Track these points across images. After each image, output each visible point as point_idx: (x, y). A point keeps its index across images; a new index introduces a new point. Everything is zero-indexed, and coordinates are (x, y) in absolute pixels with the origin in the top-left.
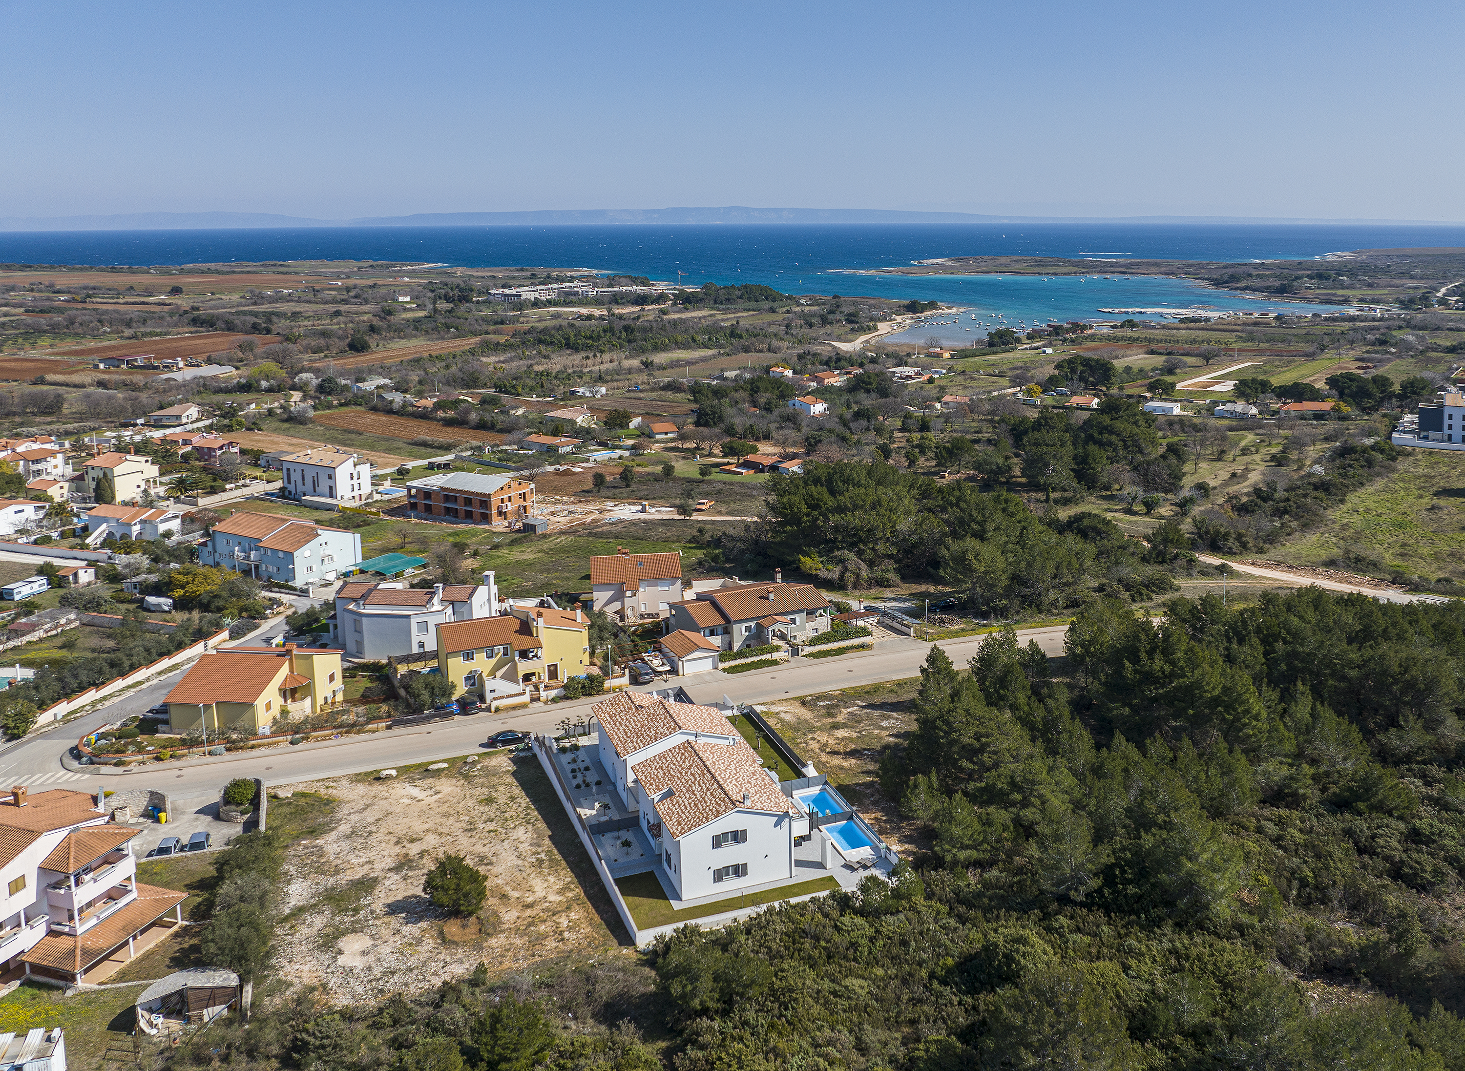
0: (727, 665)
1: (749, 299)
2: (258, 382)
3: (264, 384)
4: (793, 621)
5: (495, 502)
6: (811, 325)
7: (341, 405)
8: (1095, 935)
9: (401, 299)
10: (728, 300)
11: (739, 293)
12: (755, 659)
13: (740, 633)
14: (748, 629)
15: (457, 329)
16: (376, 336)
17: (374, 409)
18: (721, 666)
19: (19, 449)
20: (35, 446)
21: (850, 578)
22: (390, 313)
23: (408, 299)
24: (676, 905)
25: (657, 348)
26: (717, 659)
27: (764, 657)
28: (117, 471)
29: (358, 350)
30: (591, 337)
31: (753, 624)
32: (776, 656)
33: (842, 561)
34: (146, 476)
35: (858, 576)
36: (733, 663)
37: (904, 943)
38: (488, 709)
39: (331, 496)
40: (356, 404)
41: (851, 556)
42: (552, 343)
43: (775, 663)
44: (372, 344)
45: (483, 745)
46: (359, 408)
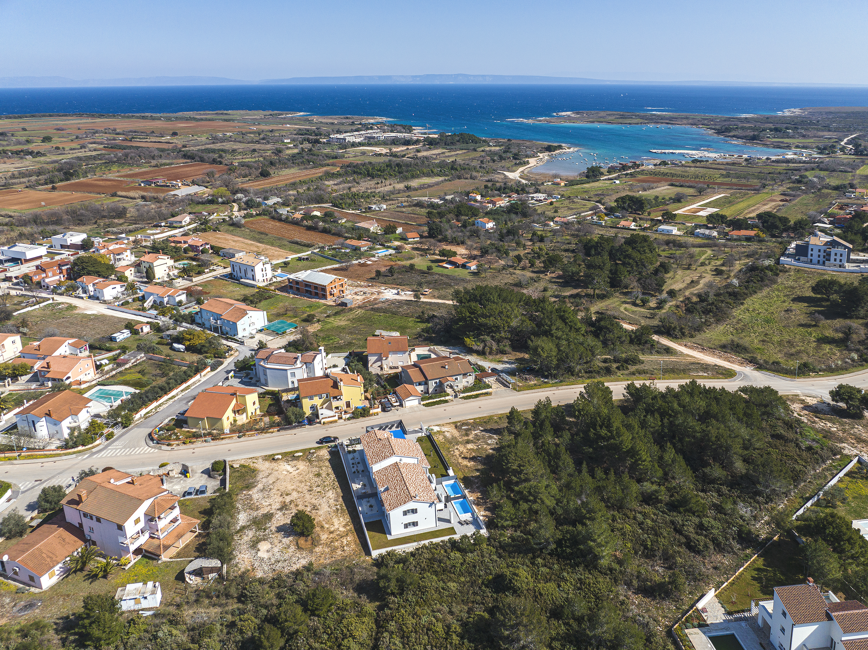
0: (425, 402)
1: (463, 142)
2: (217, 199)
3: (220, 200)
4: (457, 379)
5: (328, 289)
6: (494, 161)
7: (257, 215)
8: (550, 568)
9: (286, 140)
13: (432, 385)
14: (436, 383)
15: (313, 162)
16: (274, 167)
17: (273, 218)
18: (422, 403)
19: (110, 248)
20: (117, 246)
21: (487, 350)
22: (280, 152)
23: (289, 141)
24: (389, 537)
25: (413, 177)
26: (421, 398)
27: (443, 398)
28: (155, 264)
29: (265, 176)
30: (380, 170)
31: (438, 381)
32: (447, 398)
33: (484, 341)
34: (168, 265)
35: (491, 349)
36: (428, 401)
37: (475, 566)
38: (320, 423)
39: (254, 279)
40: (264, 215)
41: (488, 338)
42: (361, 173)
43: (446, 401)
44: (272, 172)
45: (317, 443)
46: (266, 217)
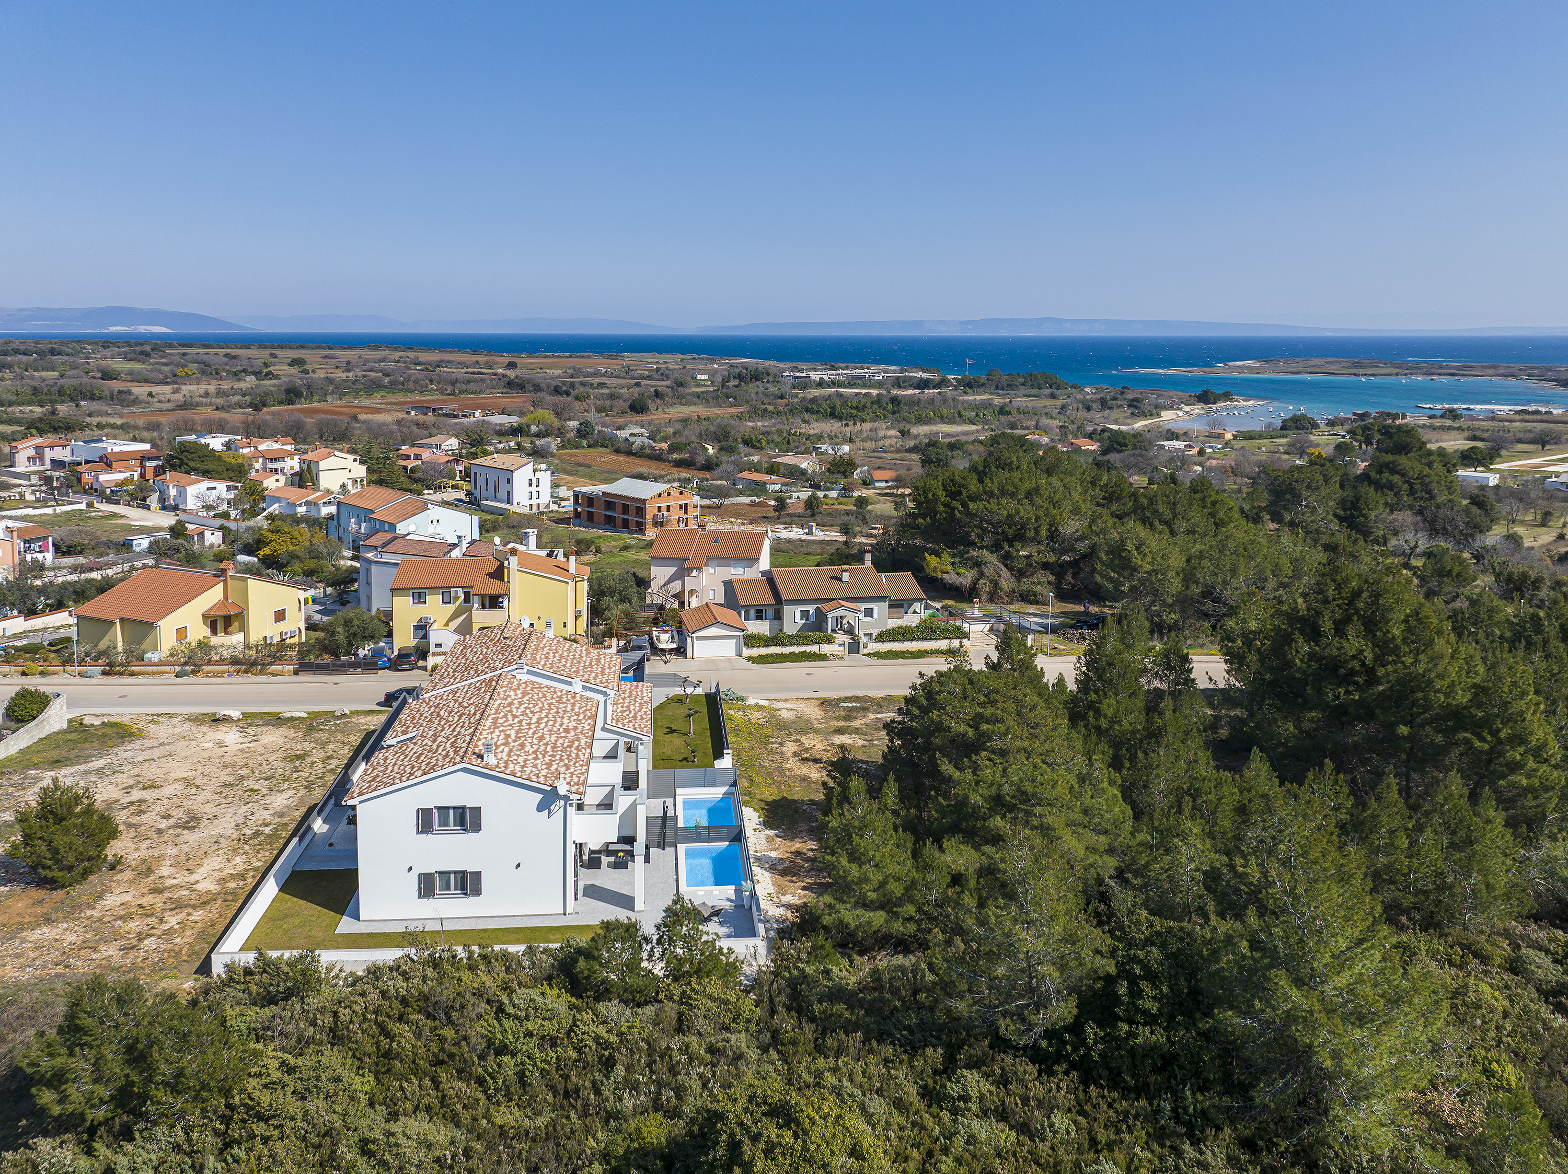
0: (755, 652)
1: (1032, 386)
2: (528, 426)
3: (534, 428)
4: (869, 613)
5: (651, 510)
6: (1088, 409)
7: (589, 446)
9: (699, 377)
10: (1010, 386)
11: (1022, 380)
12: (796, 649)
13: (793, 619)
14: (805, 614)
15: (735, 398)
16: (658, 401)
17: (617, 451)
18: (747, 652)
19: (261, 448)
20: (276, 446)
21: (985, 586)
22: (681, 385)
23: (706, 377)
24: (346, 926)
25: (920, 421)
26: (742, 641)
27: (814, 648)
28: (323, 465)
29: (638, 412)
30: (857, 408)
31: (811, 609)
32: (826, 649)
33: (978, 564)
34: (353, 475)
35: (996, 584)
36: (764, 651)
38: (424, 668)
39: (509, 502)
40: (603, 446)
41: (991, 558)
42: (816, 411)
43: (822, 657)
44: (652, 406)
45: (379, 704)
46: (604, 450)
